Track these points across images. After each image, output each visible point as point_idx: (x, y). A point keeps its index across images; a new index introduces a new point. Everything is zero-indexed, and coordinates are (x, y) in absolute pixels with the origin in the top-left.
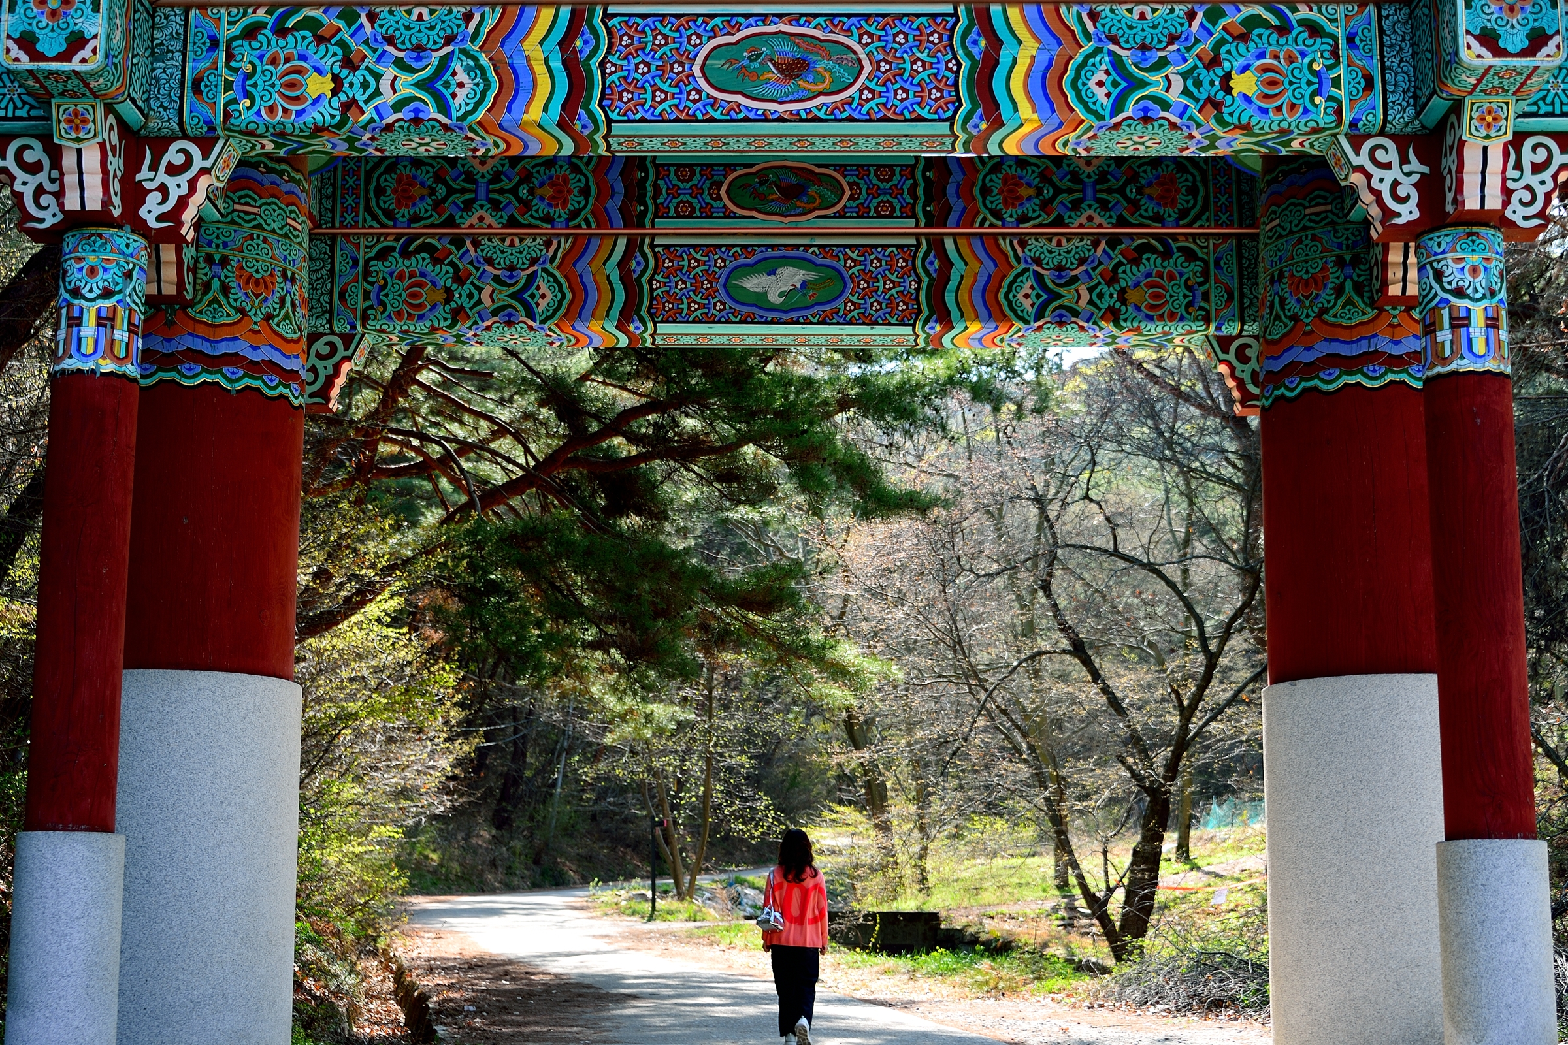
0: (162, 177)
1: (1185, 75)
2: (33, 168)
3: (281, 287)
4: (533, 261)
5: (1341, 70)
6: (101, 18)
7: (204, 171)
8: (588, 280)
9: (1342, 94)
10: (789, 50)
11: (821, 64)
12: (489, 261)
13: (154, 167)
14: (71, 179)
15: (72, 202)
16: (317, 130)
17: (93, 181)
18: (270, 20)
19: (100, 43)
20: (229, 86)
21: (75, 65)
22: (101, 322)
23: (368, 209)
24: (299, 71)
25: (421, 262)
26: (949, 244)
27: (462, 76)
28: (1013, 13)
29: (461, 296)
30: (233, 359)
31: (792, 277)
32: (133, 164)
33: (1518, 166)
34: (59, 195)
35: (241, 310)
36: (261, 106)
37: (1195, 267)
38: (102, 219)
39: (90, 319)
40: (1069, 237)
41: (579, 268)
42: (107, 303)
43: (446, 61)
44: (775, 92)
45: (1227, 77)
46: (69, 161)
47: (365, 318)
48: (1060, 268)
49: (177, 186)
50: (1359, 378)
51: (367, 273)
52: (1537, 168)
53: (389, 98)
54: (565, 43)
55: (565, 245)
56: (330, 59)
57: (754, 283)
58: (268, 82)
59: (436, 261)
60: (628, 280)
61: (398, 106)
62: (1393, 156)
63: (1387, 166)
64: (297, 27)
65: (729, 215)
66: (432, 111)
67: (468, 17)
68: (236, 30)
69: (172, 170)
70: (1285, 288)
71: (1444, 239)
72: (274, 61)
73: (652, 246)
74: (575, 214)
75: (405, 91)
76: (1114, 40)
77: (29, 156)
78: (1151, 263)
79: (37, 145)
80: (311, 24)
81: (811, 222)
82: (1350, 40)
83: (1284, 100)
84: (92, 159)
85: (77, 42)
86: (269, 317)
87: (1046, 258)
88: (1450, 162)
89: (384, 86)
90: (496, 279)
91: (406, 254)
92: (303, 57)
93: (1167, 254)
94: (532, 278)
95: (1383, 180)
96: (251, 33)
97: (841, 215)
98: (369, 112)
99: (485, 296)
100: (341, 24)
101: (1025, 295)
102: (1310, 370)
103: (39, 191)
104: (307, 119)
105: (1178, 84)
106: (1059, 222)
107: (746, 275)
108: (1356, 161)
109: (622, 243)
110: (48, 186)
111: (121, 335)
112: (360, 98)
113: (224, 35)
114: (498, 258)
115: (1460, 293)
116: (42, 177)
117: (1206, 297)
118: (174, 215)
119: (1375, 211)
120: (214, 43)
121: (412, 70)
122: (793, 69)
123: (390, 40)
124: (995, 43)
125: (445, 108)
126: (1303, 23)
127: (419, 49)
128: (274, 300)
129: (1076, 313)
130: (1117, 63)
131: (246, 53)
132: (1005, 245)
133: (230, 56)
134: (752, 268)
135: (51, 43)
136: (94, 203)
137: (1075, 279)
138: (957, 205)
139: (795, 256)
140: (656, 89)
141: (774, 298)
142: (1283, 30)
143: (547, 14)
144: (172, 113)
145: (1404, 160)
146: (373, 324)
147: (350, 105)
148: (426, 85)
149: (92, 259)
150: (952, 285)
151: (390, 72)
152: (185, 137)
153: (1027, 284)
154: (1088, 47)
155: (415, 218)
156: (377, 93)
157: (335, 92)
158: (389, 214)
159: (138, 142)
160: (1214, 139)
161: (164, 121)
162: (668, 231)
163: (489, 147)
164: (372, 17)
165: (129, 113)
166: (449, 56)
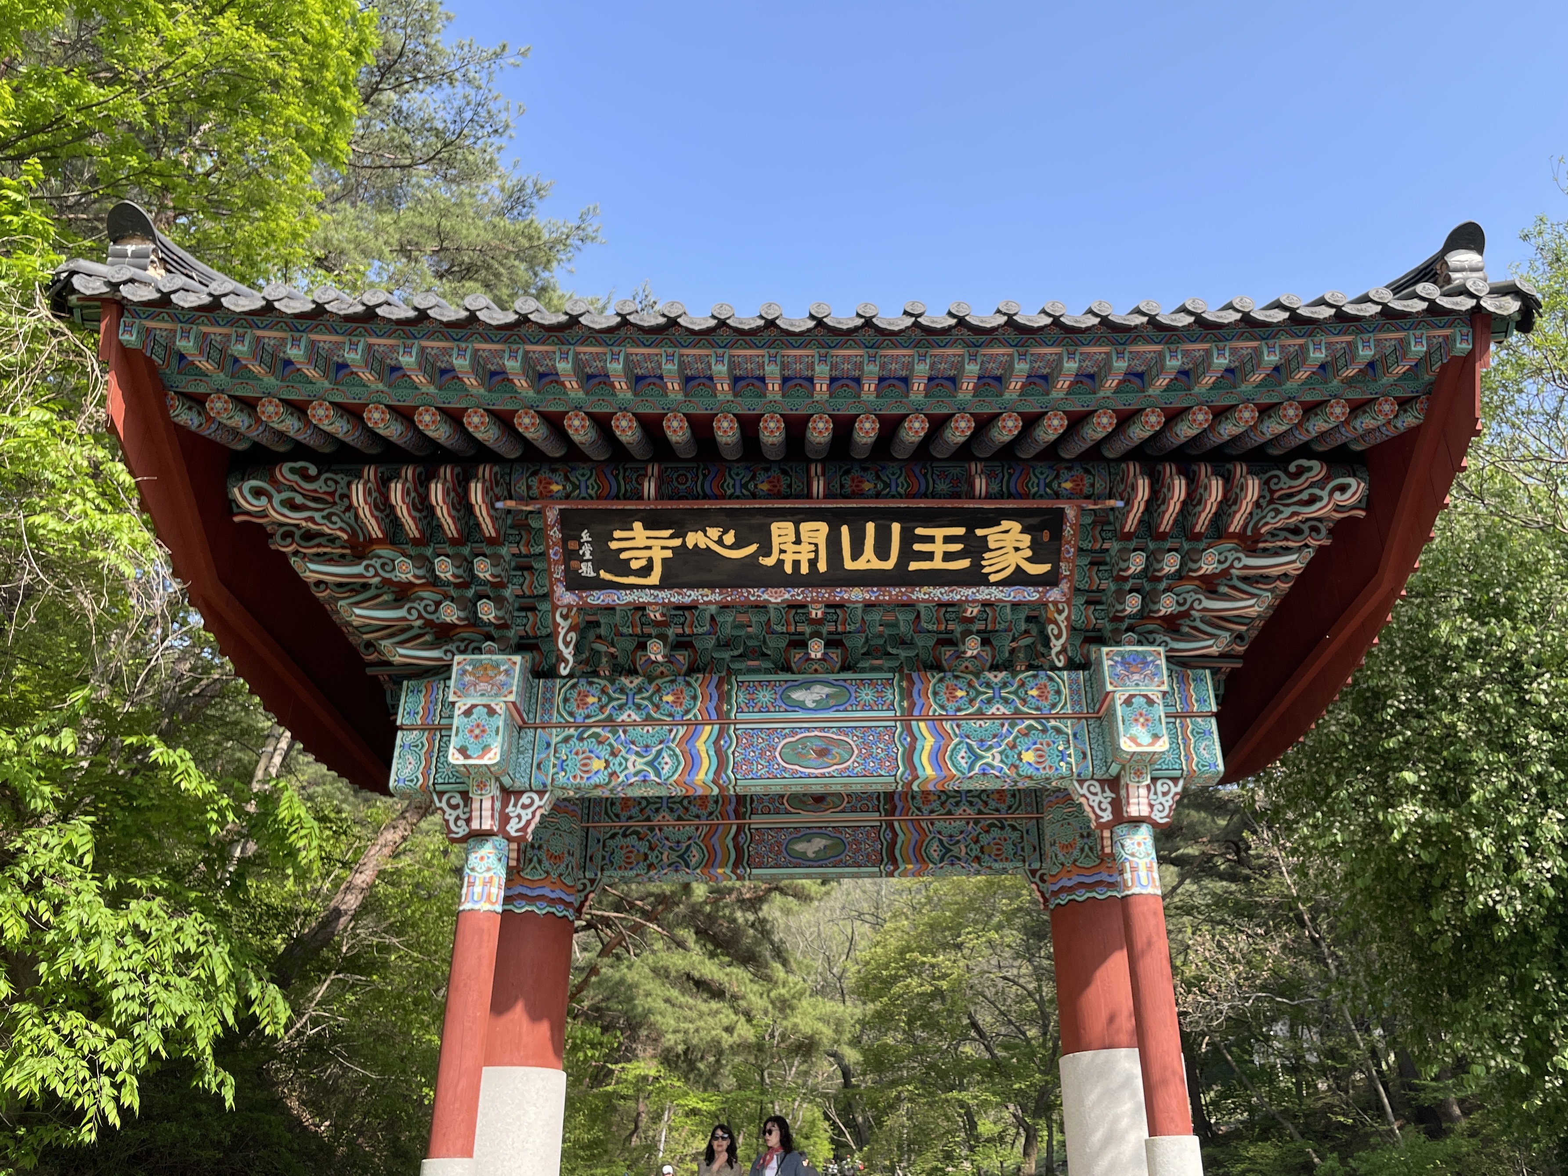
0: (519, 810)
1: (1001, 753)
2: (455, 807)
3: (567, 859)
4: (689, 838)
5: (1071, 751)
6: (500, 738)
7: (539, 807)
8: (717, 847)
9: (1072, 760)
10: (821, 744)
11: (835, 750)
12: (667, 839)
13: (515, 805)
14: (476, 814)
15: (475, 825)
16: (596, 786)
17: (487, 813)
18: (576, 734)
19: (499, 750)
20: (554, 766)
21: (487, 760)
22: (485, 884)
23: (606, 813)
24: (589, 758)
25: (632, 840)
26: (896, 824)
27: (667, 759)
28: (922, 725)
29: (652, 857)
30: (542, 898)
31: (819, 843)
32: (505, 804)
33: (1156, 793)
34: (468, 821)
35: (547, 872)
36: (570, 775)
37: (1017, 834)
38: (490, 832)
39: (479, 883)
40: (955, 820)
41: (712, 841)
42: (488, 874)
43: (659, 753)
44: (814, 764)
45: (1020, 754)
46: (476, 805)
47: (602, 870)
48: (951, 836)
49: (526, 815)
50: (1094, 894)
51: (604, 846)
52: (1165, 794)
53: (632, 770)
54: (716, 742)
55: (706, 829)
56: (604, 752)
57: (800, 847)
58: (573, 763)
59: (639, 839)
60: (736, 846)
61: (636, 774)
62: (1098, 789)
63: (1096, 794)
64: (589, 737)
65: (788, 813)
66: (652, 776)
67: (671, 731)
68: (559, 739)
69: (524, 807)
70: (1057, 848)
71: (1120, 830)
72: (577, 754)
73: (749, 829)
74: (711, 814)
75: (639, 767)
76: (968, 737)
77: (453, 802)
78: (995, 832)
79: (458, 796)
80: (596, 735)
81: (828, 816)
82: (1075, 735)
83: (1047, 764)
84: (487, 803)
85: (488, 749)
86: (560, 875)
87: (944, 831)
88: (1123, 792)
89: (630, 764)
90: (671, 848)
91: (624, 836)
92: (591, 751)
93: (1002, 828)
94: (689, 847)
95: (1094, 801)
96: (566, 740)
97: (843, 811)
98: (622, 777)
99: (665, 857)
100: (610, 735)
101: (934, 850)
102: (1071, 890)
103: (457, 818)
104: (592, 781)
105: (998, 757)
106: (949, 813)
107: (796, 843)
108: (1081, 792)
109: (734, 828)
110: (462, 816)
111: (495, 890)
112: (618, 770)
113: (553, 741)
114: (672, 837)
115: (1133, 855)
116: (459, 812)
117: (1023, 849)
118: (524, 829)
119: (1092, 816)
120: (548, 745)
121: (643, 757)
122: (822, 753)
123: (633, 743)
124: (914, 739)
125: (658, 775)
126: (1053, 728)
127: (647, 747)
128: (563, 866)
129: (959, 859)
130: (970, 748)
131: (563, 751)
132: (923, 824)
133: (556, 751)
134: (799, 839)
135: (474, 750)
136: (486, 825)
137: (958, 842)
138: (899, 805)
139: (820, 832)
140: (758, 763)
141: (811, 855)
142: (1044, 731)
143: (708, 728)
144: (526, 780)
145: (1103, 791)
146: (607, 873)
147: (613, 774)
148: (650, 764)
149: (481, 852)
150: (898, 846)
151: (633, 757)
152: (531, 790)
153: (935, 845)
154: (957, 740)
155: (630, 818)
156: (626, 768)
157: (606, 768)
158: (617, 815)
159: (508, 793)
160: (1016, 782)
161: (521, 782)
162: (758, 821)
163: (678, 792)
164: (625, 732)
165: (506, 781)
166: (661, 750)
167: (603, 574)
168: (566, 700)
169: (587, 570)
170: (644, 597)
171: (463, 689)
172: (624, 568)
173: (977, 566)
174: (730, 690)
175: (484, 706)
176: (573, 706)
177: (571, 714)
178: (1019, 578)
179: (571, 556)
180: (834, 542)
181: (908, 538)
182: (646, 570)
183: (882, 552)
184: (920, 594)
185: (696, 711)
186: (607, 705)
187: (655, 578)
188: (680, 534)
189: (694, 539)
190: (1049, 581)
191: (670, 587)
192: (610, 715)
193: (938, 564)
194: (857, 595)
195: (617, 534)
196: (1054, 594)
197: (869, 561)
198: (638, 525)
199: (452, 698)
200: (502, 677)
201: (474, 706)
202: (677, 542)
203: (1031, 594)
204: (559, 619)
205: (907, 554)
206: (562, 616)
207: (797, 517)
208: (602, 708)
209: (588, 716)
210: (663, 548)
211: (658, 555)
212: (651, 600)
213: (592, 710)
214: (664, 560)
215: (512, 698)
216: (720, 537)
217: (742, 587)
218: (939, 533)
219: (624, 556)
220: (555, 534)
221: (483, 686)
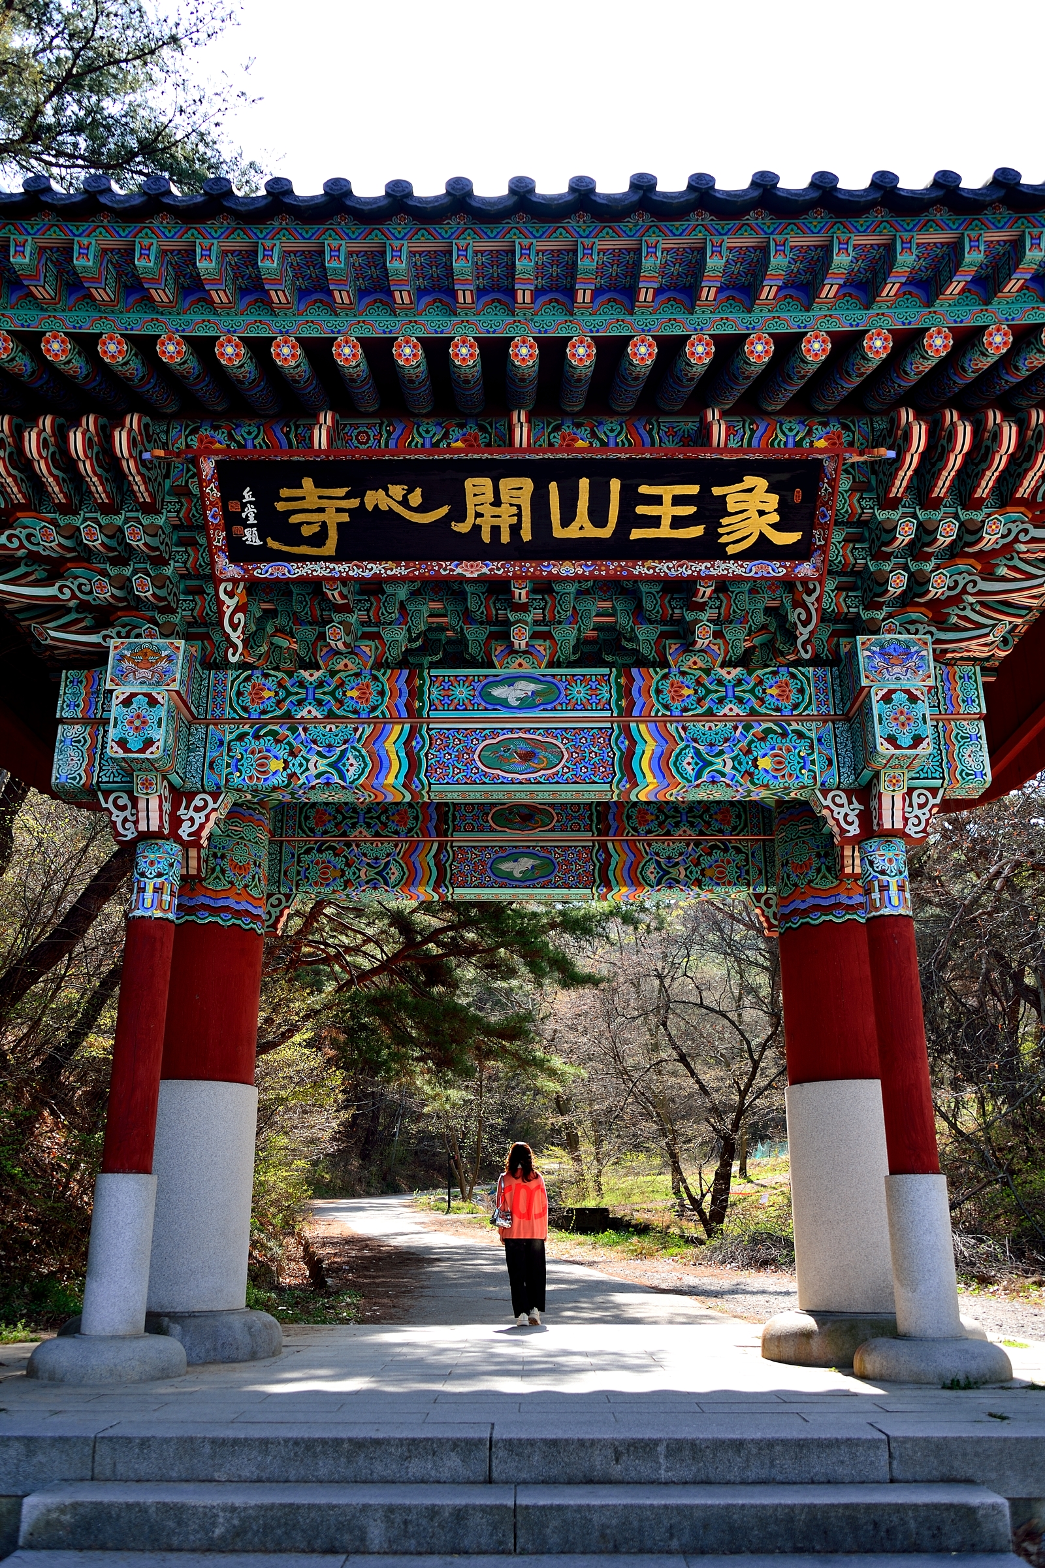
0: (191, 813)
1: (733, 759)
2: (123, 808)
3: (253, 870)
4: (388, 855)
5: (815, 756)
6: (162, 731)
7: (214, 810)
8: (417, 865)
9: (816, 768)
10: (525, 747)
11: (542, 754)
12: (365, 855)
13: (187, 808)
14: (143, 815)
15: (142, 827)
16: (275, 789)
17: (154, 815)
18: (251, 731)
19: (161, 744)
20: (228, 765)
21: (147, 755)
22: (156, 890)
23: (300, 827)
24: (266, 758)
25: (328, 855)
26: (610, 845)
27: (352, 761)
28: (642, 727)
29: (349, 874)
30: (226, 909)
31: (526, 863)
32: (176, 806)
33: (911, 805)
34: (136, 822)
35: (231, 883)
36: (245, 776)
37: (742, 857)
38: (159, 835)
39: (150, 889)
40: (674, 841)
41: (412, 859)
42: (159, 880)
43: (344, 752)
44: (518, 769)
45: (755, 760)
46: (142, 805)
47: (298, 885)
48: (669, 858)
49: (199, 818)
50: (830, 917)
51: (299, 861)
52: (921, 806)
53: (313, 771)
54: (407, 743)
55: (406, 846)
56: (283, 753)
57: (506, 866)
58: (249, 765)
59: (336, 855)
60: (438, 864)
61: (318, 776)
62: (844, 800)
63: (842, 806)
64: (265, 735)
65: (492, 830)
66: (336, 779)
67: (356, 730)
68: (233, 736)
69: (197, 809)
70: (789, 869)
71: (873, 844)
72: (253, 753)
73: (452, 847)
74: (410, 830)
75: (321, 769)
76: (695, 741)
77: (120, 802)
78: (718, 854)
79: (125, 796)
80: (273, 733)
81: (537, 834)
82: (819, 740)
83: (786, 771)
84: (154, 803)
85: (149, 743)
86: (246, 886)
87: (662, 852)
88: (874, 803)
89: (311, 765)
90: (368, 864)
91: (320, 851)
92: (268, 751)
93: (726, 850)
94: (387, 864)
95: (840, 814)
96: (241, 737)
97: (552, 830)
98: (303, 779)
99: (362, 874)
100: (289, 733)
101: (651, 872)
102: (805, 913)
103: (125, 820)
104: (270, 783)
105: (730, 763)
106: (668, 833)
107: (502, 862)
108: (825, 803)
109: (436, 845)
110: (130, 818)
111: (166, 897)
112: (298, 772)
113: (227, 739)
114: (369, 853)
115: (883, 873)
116: (127, 813)
117: (747, 872)
118: (197, 834)
119: (836, 829)
120: (221, 743)
121: (326, 758)
122: (527, 757)
123: (314, 742)
124: (633, 743)
125: (342, 777)
126: (793, 731)
127: (330, 746)
128: (249, 877)
129: (678, 882)
130: (697, 753)
131: (238, 748)
132: (640, 846)
133: (229, 750)
134: (505, 859)
135: (135, 743)
136: (154, 827)
137: (677, 864)
138: (614, 825)
139: (528, 852)
140: (454, 767)
141: (517, 875)
142: (784, 735)
143: (398, 728)
144: (198, 779)
145: (850, 802)
146: (302, 889)
147: (292, 775)
148: (333, 765)
149: (152, 857)
150: (612, 867)
151: (314, 758)
152: (205, 792)
153: (652, 867)
154: (682, 745)
155: (325, 832)
156: (307, 769)
157: (284, 769)
158: (312, 830)
159: (179, 796)
160: (749, 792)
161: (193, 784)
162: (461, 839)
163: (366, 797)
164: (305, 730)
165: (175, 779)
166: (346, 750)
167: (272, 544)
168: (239, 694)
169: (251, 537)
170: (319, 570)
171: (121, 677)
172: (292, 535)
173: (712, 533)
174: (423, 685)
175: (145, 695)
176: (246, 700)
177: (245, 709)
178: (762, 549)
179: (233, 520)
180: (540, 502)
181: (630, 498)
182: (319, 539)
183: (598, 516)
184: (642, 569)
185: (383, 707)
186: (284, 700)
187: (330, 547)
188: (357, 492)
189: (375, 499)
190: (799, 553)
191: (348, 560)
192: (289, 711)
193: (664, 531)
194: (567, 569)
195: (285, 492)
196: (806, 569)
197: (582, 528)
198: (308, 482)
199: (109, 686)
200: (164, 664)
201: (133, 695)
202: (354, 503)
203: (776, 569)
204: (223, 596)
205: (629, 519)
206: (226, 592)
207: (497, 471)
208: (279, 703)
209: (264, 712)
210: (339, 510)
211: (334, 519)
212: (326, 573)
213: (268, 705)
214: (340, 526)
215: (175, 686)
216: (405, 496)
217: (432, 560)
218: (668, 492)
219: (294, 519)
220: (213, 492)
221: (143, 673)
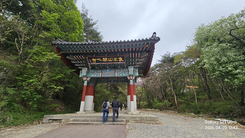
1: (122, 74)
6: (85, 74)
7: (89, 78)
26: (118, 79)
28: (116, 73)
30: (91, 84)
36: (91, 76)
42: (86, 83)
54: (101, 74)
60: (107, 81)
63: (129, 77)
67: (98, 73)
71: (130, 80)
82: (127, 73)
83: (125, 75)
90: (103, 81)
101: (121, 81)
118: (88, 80)
123: (95, 74)
131: (91, 74)
136: (85, 80)
139: (113, 80)
141: (112, 82)
144: (88, 76)
147: (94, 76)
148: (97, 75)
154: (118, 74)
159: (87, 78)
170: (95, 64)
172: (93, 62)
173: (118, 61)
174: (102, 70)
178: (122, 62)
179: (89, 61)
180: (107, 59)
181: (113, 59)
182: (94, 62)
184: (114, 63)
185: (100, 72)
189: (97, 59)
190: (124, 62)
192: (94, 72)
193: (115, 61)
194: (110, 63)
195: (92, 59)
197: (110, 61)
199: (82, 71)
200: (86, 69)
201: (84, 71)
204: (89, 65)
205: (113, 60)
207: (105, 57)
209: (92, 72)
211: (95, 61)
215: (86, 71)
216: (99, 59)
217: (101, 63)
218: (115, 58)
220: (88, 59)
